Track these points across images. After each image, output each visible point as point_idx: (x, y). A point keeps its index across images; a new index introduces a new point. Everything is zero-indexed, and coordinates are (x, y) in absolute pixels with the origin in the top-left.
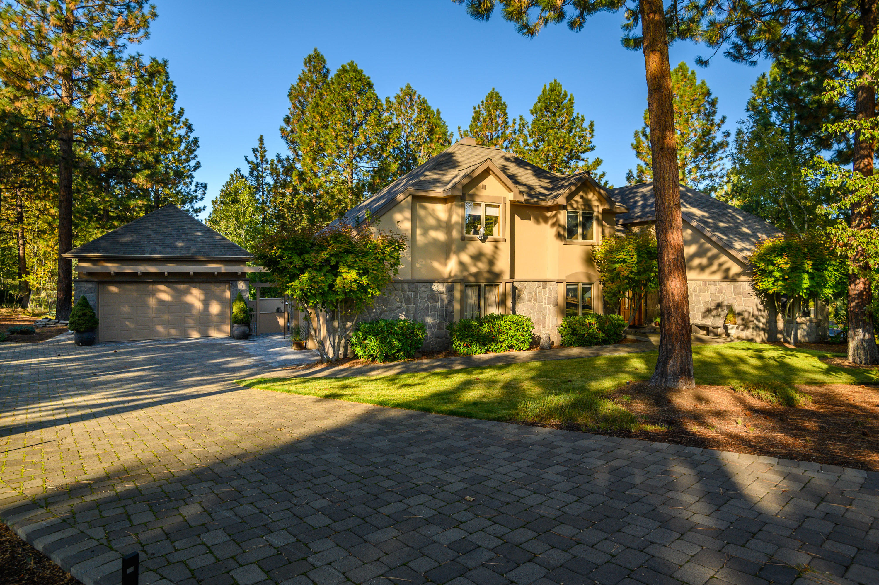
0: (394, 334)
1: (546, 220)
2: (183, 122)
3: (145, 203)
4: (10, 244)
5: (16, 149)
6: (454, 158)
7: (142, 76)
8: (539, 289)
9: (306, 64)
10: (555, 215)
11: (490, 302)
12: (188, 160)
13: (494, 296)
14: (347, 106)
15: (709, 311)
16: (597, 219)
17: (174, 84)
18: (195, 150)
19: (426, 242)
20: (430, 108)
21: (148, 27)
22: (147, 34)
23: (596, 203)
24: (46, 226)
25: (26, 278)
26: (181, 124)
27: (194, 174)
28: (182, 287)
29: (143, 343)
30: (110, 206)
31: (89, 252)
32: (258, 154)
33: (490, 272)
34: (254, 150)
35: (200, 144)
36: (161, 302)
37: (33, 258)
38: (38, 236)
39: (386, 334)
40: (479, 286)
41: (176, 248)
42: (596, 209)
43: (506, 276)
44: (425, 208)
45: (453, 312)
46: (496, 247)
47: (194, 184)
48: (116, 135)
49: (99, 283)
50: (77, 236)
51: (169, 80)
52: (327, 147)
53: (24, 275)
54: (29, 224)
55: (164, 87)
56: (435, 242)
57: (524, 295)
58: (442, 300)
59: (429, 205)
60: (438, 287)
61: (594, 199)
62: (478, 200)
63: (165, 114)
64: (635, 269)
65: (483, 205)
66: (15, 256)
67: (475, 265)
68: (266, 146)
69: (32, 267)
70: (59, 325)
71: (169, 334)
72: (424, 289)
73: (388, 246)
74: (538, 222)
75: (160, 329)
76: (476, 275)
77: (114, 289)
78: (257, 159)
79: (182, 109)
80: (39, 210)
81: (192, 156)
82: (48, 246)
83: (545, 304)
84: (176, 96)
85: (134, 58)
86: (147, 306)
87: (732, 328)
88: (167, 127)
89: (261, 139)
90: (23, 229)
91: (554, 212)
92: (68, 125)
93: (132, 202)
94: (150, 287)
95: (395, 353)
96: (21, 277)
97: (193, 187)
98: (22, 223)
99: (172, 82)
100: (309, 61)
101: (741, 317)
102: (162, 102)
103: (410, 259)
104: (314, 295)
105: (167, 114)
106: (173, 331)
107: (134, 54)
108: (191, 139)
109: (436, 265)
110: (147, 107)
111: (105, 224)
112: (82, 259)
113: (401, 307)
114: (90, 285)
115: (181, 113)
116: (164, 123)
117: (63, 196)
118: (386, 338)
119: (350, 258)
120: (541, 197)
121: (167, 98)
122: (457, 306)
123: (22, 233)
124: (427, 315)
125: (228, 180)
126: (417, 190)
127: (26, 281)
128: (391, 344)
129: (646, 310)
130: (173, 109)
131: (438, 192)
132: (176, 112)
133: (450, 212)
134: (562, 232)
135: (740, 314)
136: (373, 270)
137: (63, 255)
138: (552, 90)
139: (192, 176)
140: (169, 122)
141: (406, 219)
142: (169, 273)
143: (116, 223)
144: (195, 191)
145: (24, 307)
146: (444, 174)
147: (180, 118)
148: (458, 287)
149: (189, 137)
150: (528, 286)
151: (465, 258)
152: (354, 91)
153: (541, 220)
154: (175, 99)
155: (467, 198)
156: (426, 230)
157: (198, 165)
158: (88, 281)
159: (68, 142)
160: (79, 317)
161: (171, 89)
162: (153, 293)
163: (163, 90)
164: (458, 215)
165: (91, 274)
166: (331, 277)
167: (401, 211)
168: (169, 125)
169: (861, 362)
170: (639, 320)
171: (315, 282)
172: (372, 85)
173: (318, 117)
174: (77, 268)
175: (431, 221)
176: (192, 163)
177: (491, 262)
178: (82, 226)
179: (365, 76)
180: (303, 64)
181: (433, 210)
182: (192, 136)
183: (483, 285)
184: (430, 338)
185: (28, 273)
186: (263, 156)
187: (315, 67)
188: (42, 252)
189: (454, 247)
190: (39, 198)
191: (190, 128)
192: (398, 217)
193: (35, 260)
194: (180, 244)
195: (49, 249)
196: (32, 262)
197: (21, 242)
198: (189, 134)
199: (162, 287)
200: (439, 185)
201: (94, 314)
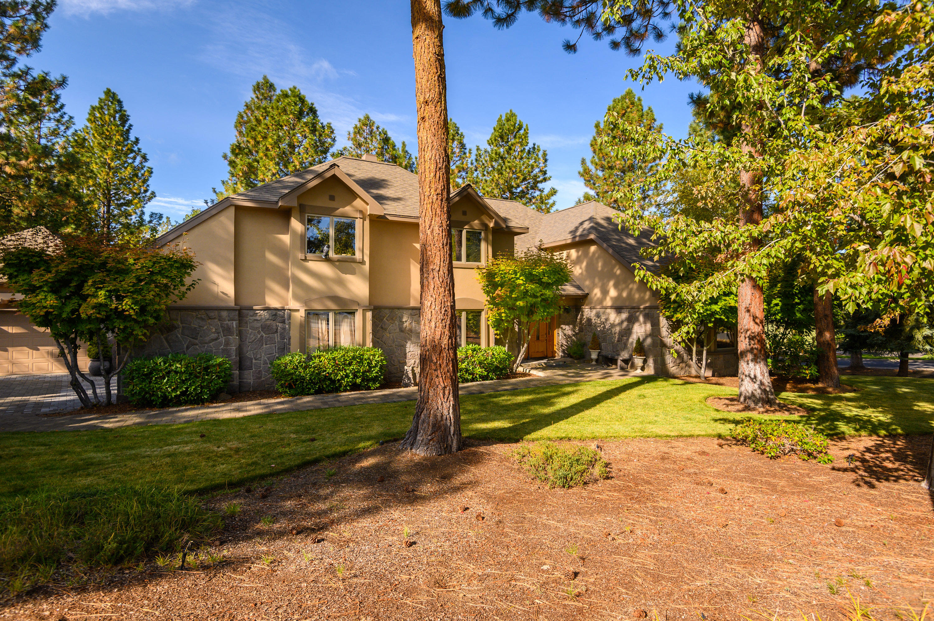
0: (176, 372)
9: (254, 91)
11: (342, 333)
13: (347, 325)
16: (486, 239)
17: (128, 113)
27: (148, 204)
33: (342, 297)
35: (154, 174)
40: (328, 314)
42: (484, 227)
43: (365, 303)
51: (123, 109)
55: (117, 116)
76: (322, 301)
79: (137, 138)
84: (131, 125)
99: (125, 111)
100: (257, 88)
108: (145, 169)
113: (217, 339)
115: (135, 143)
122: (295, 338)
126: (241, 200)
132: (131, 140)
138: (508, 120)
148: (297, 315)
151: (307, 281)
152: (291, 116)
154: (129, 129)
155: (308, 210)
157: (152, 196)
161: (125, 118)
170: (552, 352)
177: (344, 286)
179: (308, 102)
182: (147, 165)
183: (332, 312)
189: (291, 268)
191: (145, 158)
198: (144, 164)
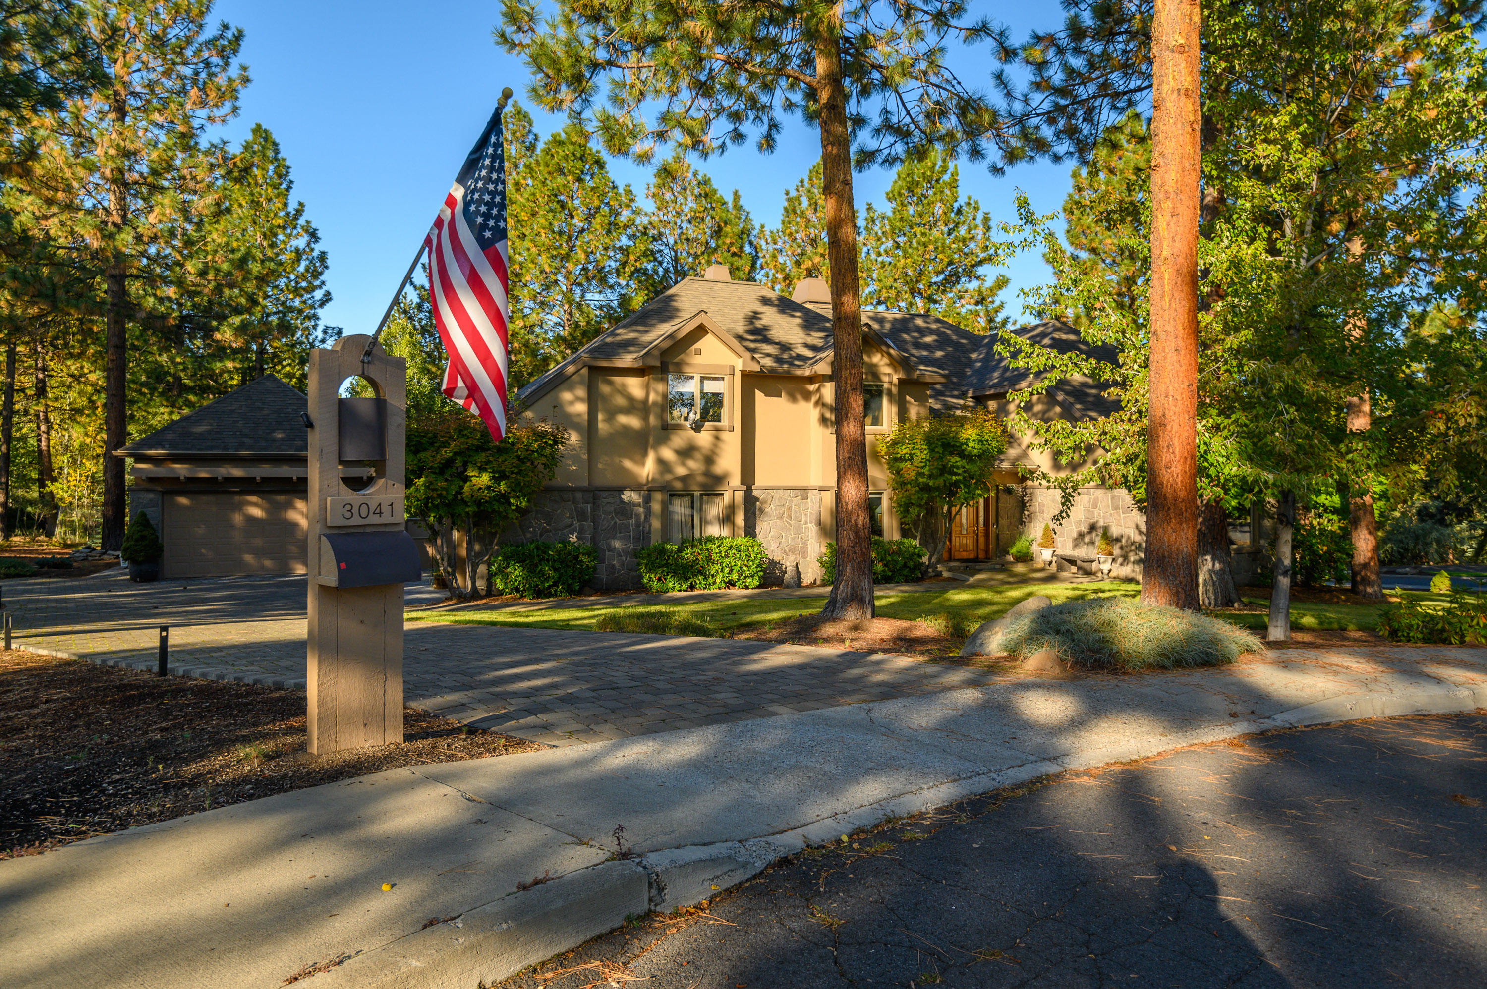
0: (548, 560)
1: (807, 396)
2: (302, 227)
3: (238, 366)
4: (24, 430)
5: (47, 296)
6: (674, 304)
7: (230, 172)
8: (795, 501)
10: (818, 390)
11: (709, 518)
12: (311, 289)
13: (714, 510)
14: (558, 202)
15: (1081, 535)
16: (889, 393)
17: (288, 163)
18: (321, 273)
19: (611, 431)
20: (715, 191)
21: (237, 98)
22: (235, 110)
23: (888, 370)
24: (82, 402)
25: (52, 487)
26: (300, 230)
27: (320, 312)
28: (281, 498)
29: (225, 580)
30: (184, 370)
31: (150, 448)
33: (708, 474)
35: (329, 262)
36: (251, 519)
37: (63, 455)
38: (70, 418)
39: (536, 560)
40: (692, 496)
41: (274, 440)
42: (886, 379)
43: (735, 480)
44: (611, 383)
45: (649, 532)
46: (717, 438)
47: (320, 328)
48: (191, 267)
49: (163, 493)
50: (132, 417)
51: (280, 156)
52: (524, 270)
53: (48, 483)
54: (56, 399)
55: (271, 168)
56: (626, 430)
57: (771, 509)
58: (638, 516)
59: (618, 379)
60: (629, 496)
61: (882, 363)
62: (688, 371)
63: (272, 215)
64: (926, 471)
65: (697, 377)
66: (34, 451)
67: (684, 464)
69: (61, 468)
70: (105, 557)
71: (263, 567)
72: (609, 500)
73: (536, 441)
74: (793, 398)
75: (249, 558)
76: (684, 479)
77: (183, 501)
79: (301, 204)
80: (72, 375)
81: (317, 283)
82: (86, 434)
83: (806, 523)
84: (291, 182)
85: (216, 147)
86: (232, 526)
87: (1105, 562)
88: (276, 235)
90: (47, 406)
91: (817, 385)
92: (119, 256)
93: (219, 365)
94: (237, 498)
95: (550, 587)
96: (42, 485)
97: (319, 334)
98: (46, 397)
99: (284, 160)
101: (1119, 545)
102: (267, 195)
103: (586, 457)
104: (437, 507)
105: (276, 215)
106: (268, 563)
107: (216, 141)
108: (316, 254)
109: (628, 464)
110: (244, 203)
111: (176, 401)
112: (140, 459)
113: (572, 524)
114: (151, 496)
115: (299, 212)
116: (271, 229)
117: (112, 360)
118: (536, 566)
119: (481, 457)
120: (797, 363)
121: (275, 187)
122: (656, 524)
123: (46, 412)
124: (614, 538)
126: (595, 359)
127: (51, 492)
128: (543, 575)
129: (998, 535)
130: (286, 205)
131: (627, 360)
132: (292, 207)
133: (647, 387)
134: (828, 415)
135: (1118, 540)
136: (512, 473)
137: (114, 453)
139: (316, 317)
140: (279, 227)
141: (578, 399)
142: (263, 479)
143: (192, 398)
144: (323, 341)
145: (50, 534)
146: (647, 332)
147: (297, 219)
148: (658, 496)
149: (312, 250)
150: (776, 496)
151: (668, 454)
152: (570, 177)
153: (799, 397)
154: (289, 189)
155: (671, 368)
156: (611, 415)
157: (327, 298)
158: (148, 490)
159: (119, 279)
160: (137, 540)
161: (283, 171)
162: (240, 507)
163: (270, 173)
164: (656, 392)
165: (152, 480)
166: (458, 482)
167: (571, 389)
168: (279, 231)
169: (1210, 604)
170: (987, 551)
171: (433, 490)
172: (604, 163)
174: (134, 471)
175: (620, 401)
176: (318, 294)
177: (710, 460)
178: (140, 404)
179: (591, 149)
181: (624, 385)
182: (318, 248)
183: (697, 494)
184: (619, 571)
185: (54, 480)
187: (514, 134)
188: (76, 444)
189: (651, 440)
190: (71, 356)
191: (314, 235)
192: (567, 396)
193: (65, 459)
194: (279, 435)
195: (88, 440)
196: (61, 460)
197: (43, 428)
198: (313, 246)
199: (254, 499)
200: (632, 349)
201: (157, 537)
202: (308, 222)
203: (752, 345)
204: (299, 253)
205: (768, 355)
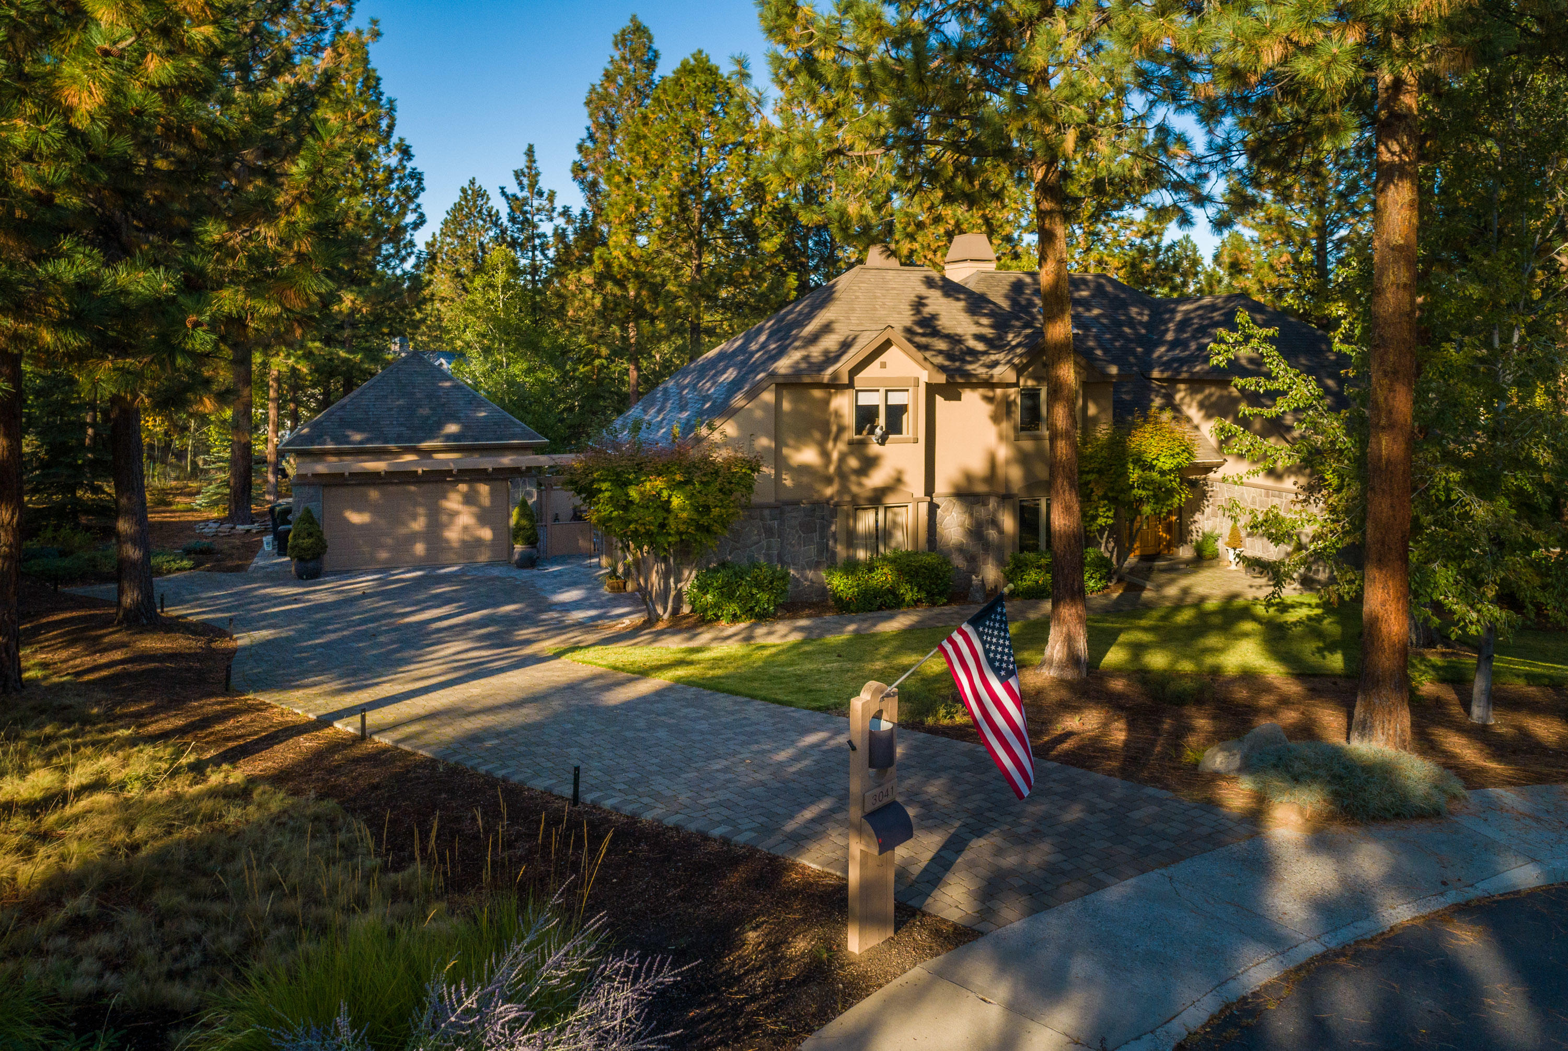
2: (395, 145)
8: (976, 506)
9: (616, 44)
11: (893, 530)
18: (417, 196)
26: (392, 149)
31: (313, 443)
32: (525, 181)
34: (518, 175)
39: (735, 586)
40: (876, 509)
43: (919, 492)
45: (835, 547)
49: (324, 486)
57: (951, 516)
58: (822, 529)
62: (874, 385)
65: (882, 390)
68: (540, 165)
78: (522, 189)
81: (411, 206)
89: (530, 152)
99: (374, 71)
100: (621, 40)
103: (772, 472)
112: (301, 453)
113: (759, 541)
114: (313, 490)
122: (842, 539)
125: (457, 200)
148: (844, 512)
149: (405, 168)
150: (958, 504)
152: (702, 112)
155: (857, 382)
157: (421, 221)
165: (316, 476)
173: (639, 160)
176: (410, 218)
179: (721, 77)
180: (611, 45)
183: (882, 507)
186: (533, 185)
187: (633, 52)
189: (836, 455)
191: (406, 152)
202: (401, 140)
203: (923, 340)
204: (390, 172)
205: (940, 352)
